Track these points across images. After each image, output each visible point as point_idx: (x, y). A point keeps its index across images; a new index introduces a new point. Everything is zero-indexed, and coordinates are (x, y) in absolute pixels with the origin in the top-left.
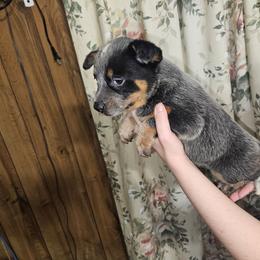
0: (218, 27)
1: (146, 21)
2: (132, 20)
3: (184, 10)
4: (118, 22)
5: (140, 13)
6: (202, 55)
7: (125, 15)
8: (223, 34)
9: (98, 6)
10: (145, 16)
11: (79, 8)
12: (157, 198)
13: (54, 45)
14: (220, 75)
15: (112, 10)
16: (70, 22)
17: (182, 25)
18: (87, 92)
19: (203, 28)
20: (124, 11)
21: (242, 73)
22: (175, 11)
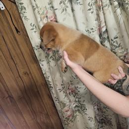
0: (90, 10)
1: (56, 11)
2: (49, 11)
3: (73, 3)
4: (43, 12)
5: (53, 7)
6: (84, 23)
7: (46, 9)
8: (92, 12)
9: (33, 7)
10: (55, 8)
11: (25, 8)
12: (70, 91)
13: (16, 26)
14: (93, 32)
15: (40, 7)
16: (21, 15)
17: (73, 10)
18: (33, 46)
19: (83, 11)
20: (46, 7)
21: (104, 29)
22: (68, 4)
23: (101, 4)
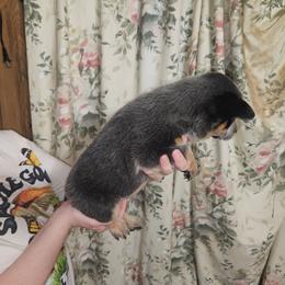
0: (171, 68)
1: (104, 46)
2: (91, 41)
3: (143, 44)
4: (77, 40)
5: (100, 37)
7: (85, 35)
8: (175, 74)
9: (58, 21)
10: (104, 41)
11: (40, 18)
13: (7, 46)
15: (74, 27)
16: (27, 28)
17: (139, 57)
18: (32, 101)
19: (158, 65)
20: (85, 31)
22: (133, 43)
23: (194, 63)
